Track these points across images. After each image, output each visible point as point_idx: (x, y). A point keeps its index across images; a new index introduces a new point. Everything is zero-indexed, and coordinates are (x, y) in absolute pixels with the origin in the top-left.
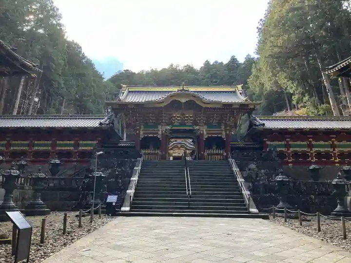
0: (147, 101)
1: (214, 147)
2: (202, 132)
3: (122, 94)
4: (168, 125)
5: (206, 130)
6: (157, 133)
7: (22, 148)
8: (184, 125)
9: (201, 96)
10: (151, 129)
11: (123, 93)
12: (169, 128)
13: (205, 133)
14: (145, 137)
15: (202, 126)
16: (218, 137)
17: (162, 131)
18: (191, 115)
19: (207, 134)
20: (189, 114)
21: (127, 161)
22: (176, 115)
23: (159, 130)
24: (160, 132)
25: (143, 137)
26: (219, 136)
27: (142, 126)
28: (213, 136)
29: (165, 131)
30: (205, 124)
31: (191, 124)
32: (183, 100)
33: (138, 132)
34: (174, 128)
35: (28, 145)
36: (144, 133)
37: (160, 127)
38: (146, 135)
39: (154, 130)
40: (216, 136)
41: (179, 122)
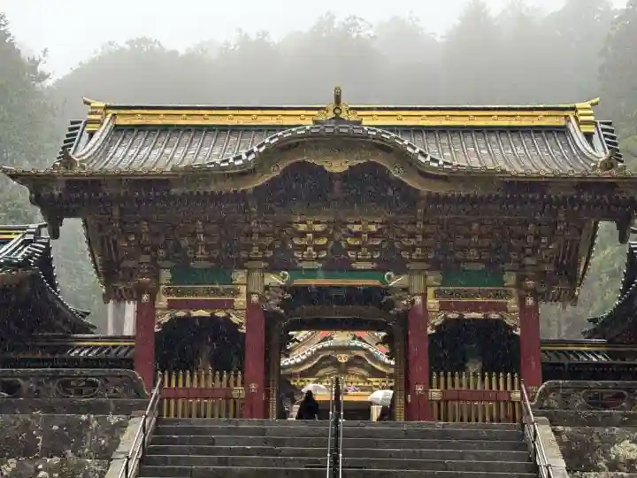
0: (189, 169)
1: (474, 367)
2: (418, 300)
3: (86, 135)
4: (274, 269)
5: (437, 294)
6: (230, 304)
8: (345, 267)
9: (413, 145)
10: (202, 288)
11: (91, 134)
12: (273, 279)
13: (433, 303)
14: (176, 321)
16: (486, 320)
17: (249, 295)
18: (373, 228)
19: (444, 307)
20: (366, 224)
21: (87, 423)
22: (310, 225)
23: (237, 293)
24: (240, 301)
25: (166, 319)
26: (494, 316)
27: (166, 275)
28: (467, 316)
29: (261, 298)
30: (435, 265)
31: (369, 266)
32: (337, 166)
33: (145, 297)
34: (300, 282)
36: (172, 305)
37: (239, 276)
38: (181, 314)
39: (216, 292)
40: (479, 315)
41: (323, 254)
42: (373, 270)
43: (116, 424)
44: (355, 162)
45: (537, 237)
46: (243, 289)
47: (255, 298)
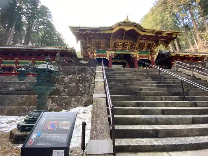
2: (136, 56)
4: (113, 50)
5: (138, 55)
6: (106, 56)
7: (10, 65)
8: (124, 51)
10: (101, 53)
12: (112, 52)
13: (138, 57)
15: (136, 52)
16: (146, 59)
17: (109, 55)
18: (129, 44)
19: (140, 57)
22: (120, 42)
24: (108, 56)
25: (96, 58)
27: (95, 51)
28: (143, 58)
30: (138, 51)
31: (128, 50)
32: (127, 29)
33: (93, 54)
34: (117, 53)
35: (15, 63)
36: (97, 56)
37: (107, 52)
38: (98, 57)
39: (104, 54)
40: (145, 58)
41: (121, 49)
42: (128, 51)
43: (93, 69)
44: (130, 29)
45: (155, 46)
46: (108, 54)
47: (110, 55)
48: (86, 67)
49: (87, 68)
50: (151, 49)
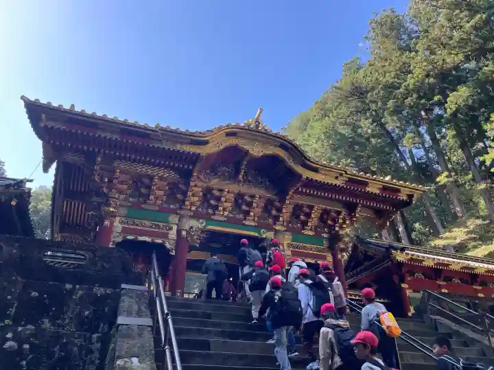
5: (289, 245)
6: (165, 236)
8: (238, 223)
10: (147, 222)
12: (194, 222)
13: (287, 250)
14: (125, 242)
17: (179, 232)
19: (294, 254)
23: (171, 229)
24: (173, 234)
25: (120, 239)
29: (188, 233)
30: (288, 229)
31: (253, 224)
32: (257, 150)
33: (106, 223)
34: (210, 227)
36: (125, 231)
37: (174, 219)
38: (130, 237)
39: (158, 227)
41: (226, 213)
42: (255, 226)
44: (267, 152)
46: (175, 227)
47: (183, 233)
48: (68, 286)
49: (72, 292)
50: (331, 228)
